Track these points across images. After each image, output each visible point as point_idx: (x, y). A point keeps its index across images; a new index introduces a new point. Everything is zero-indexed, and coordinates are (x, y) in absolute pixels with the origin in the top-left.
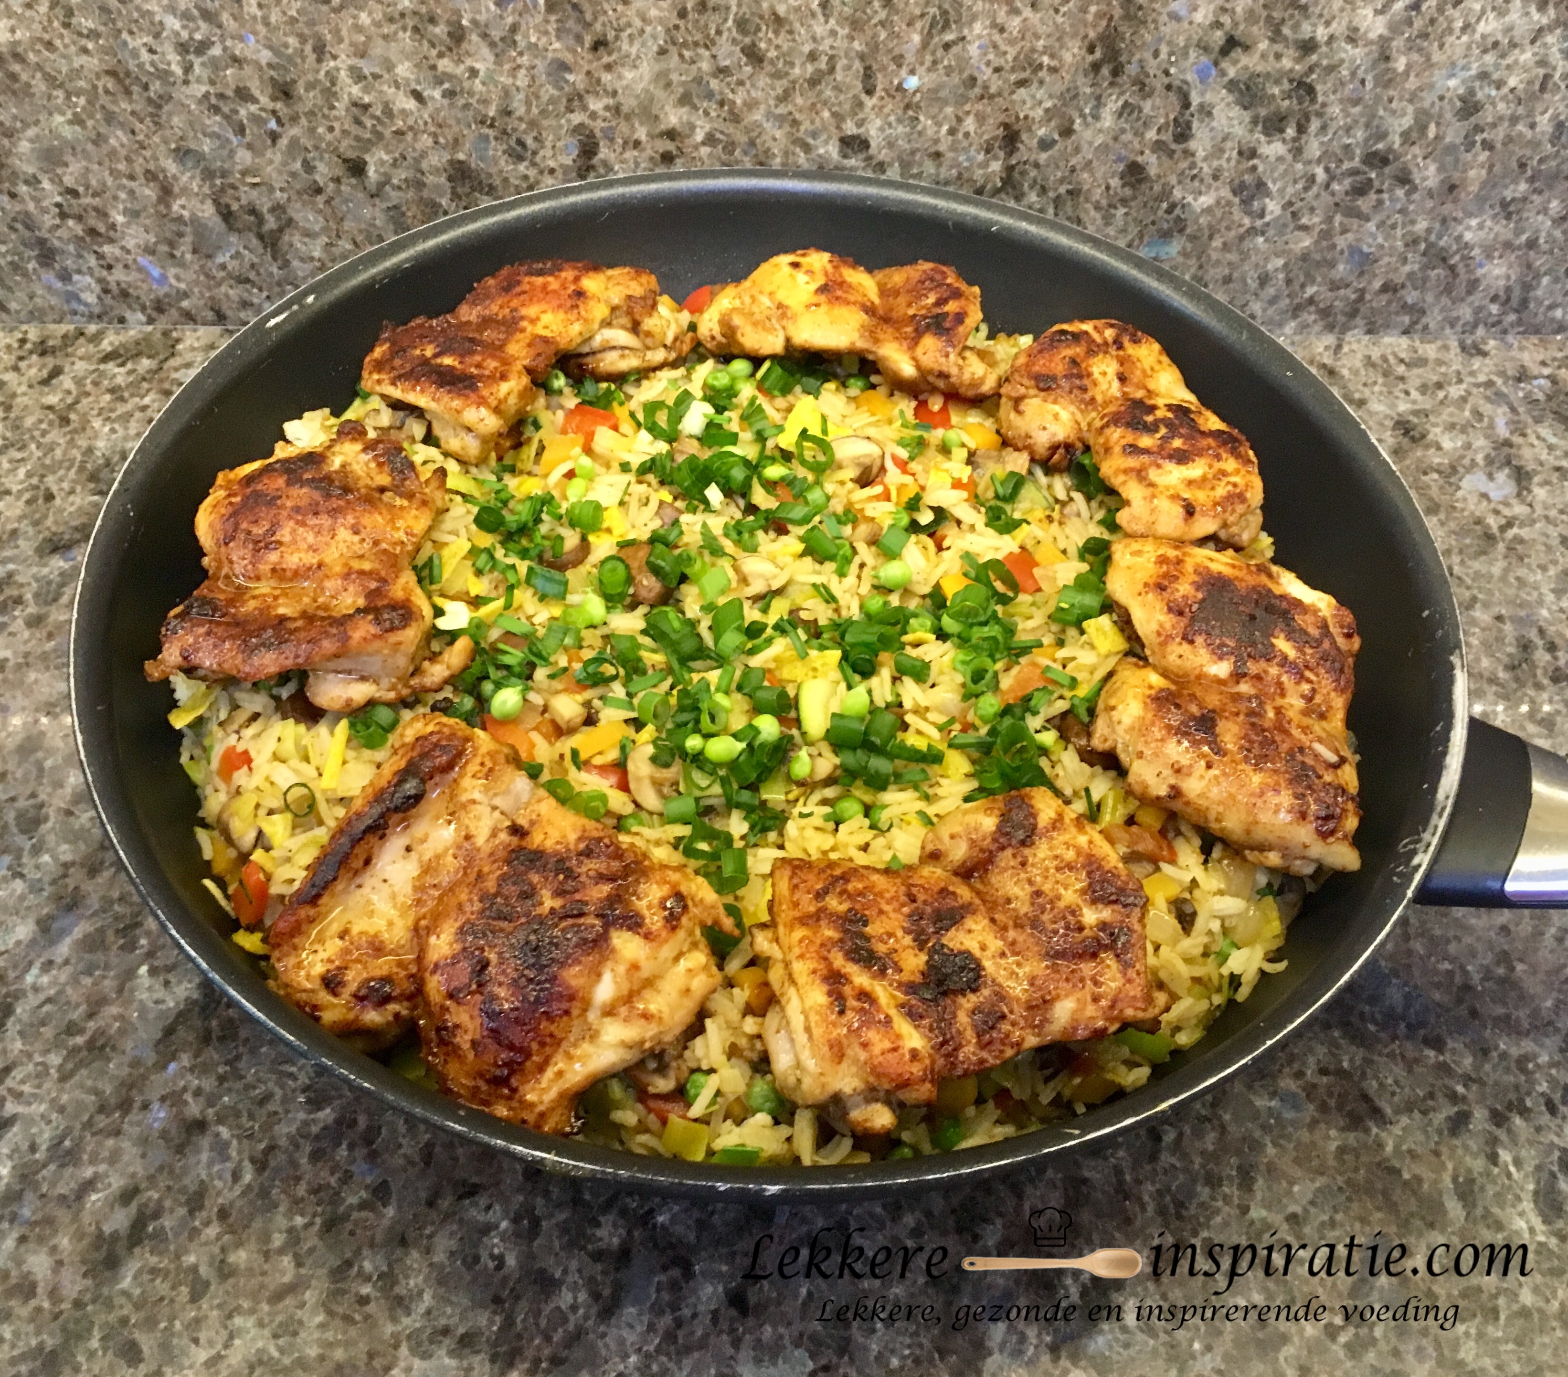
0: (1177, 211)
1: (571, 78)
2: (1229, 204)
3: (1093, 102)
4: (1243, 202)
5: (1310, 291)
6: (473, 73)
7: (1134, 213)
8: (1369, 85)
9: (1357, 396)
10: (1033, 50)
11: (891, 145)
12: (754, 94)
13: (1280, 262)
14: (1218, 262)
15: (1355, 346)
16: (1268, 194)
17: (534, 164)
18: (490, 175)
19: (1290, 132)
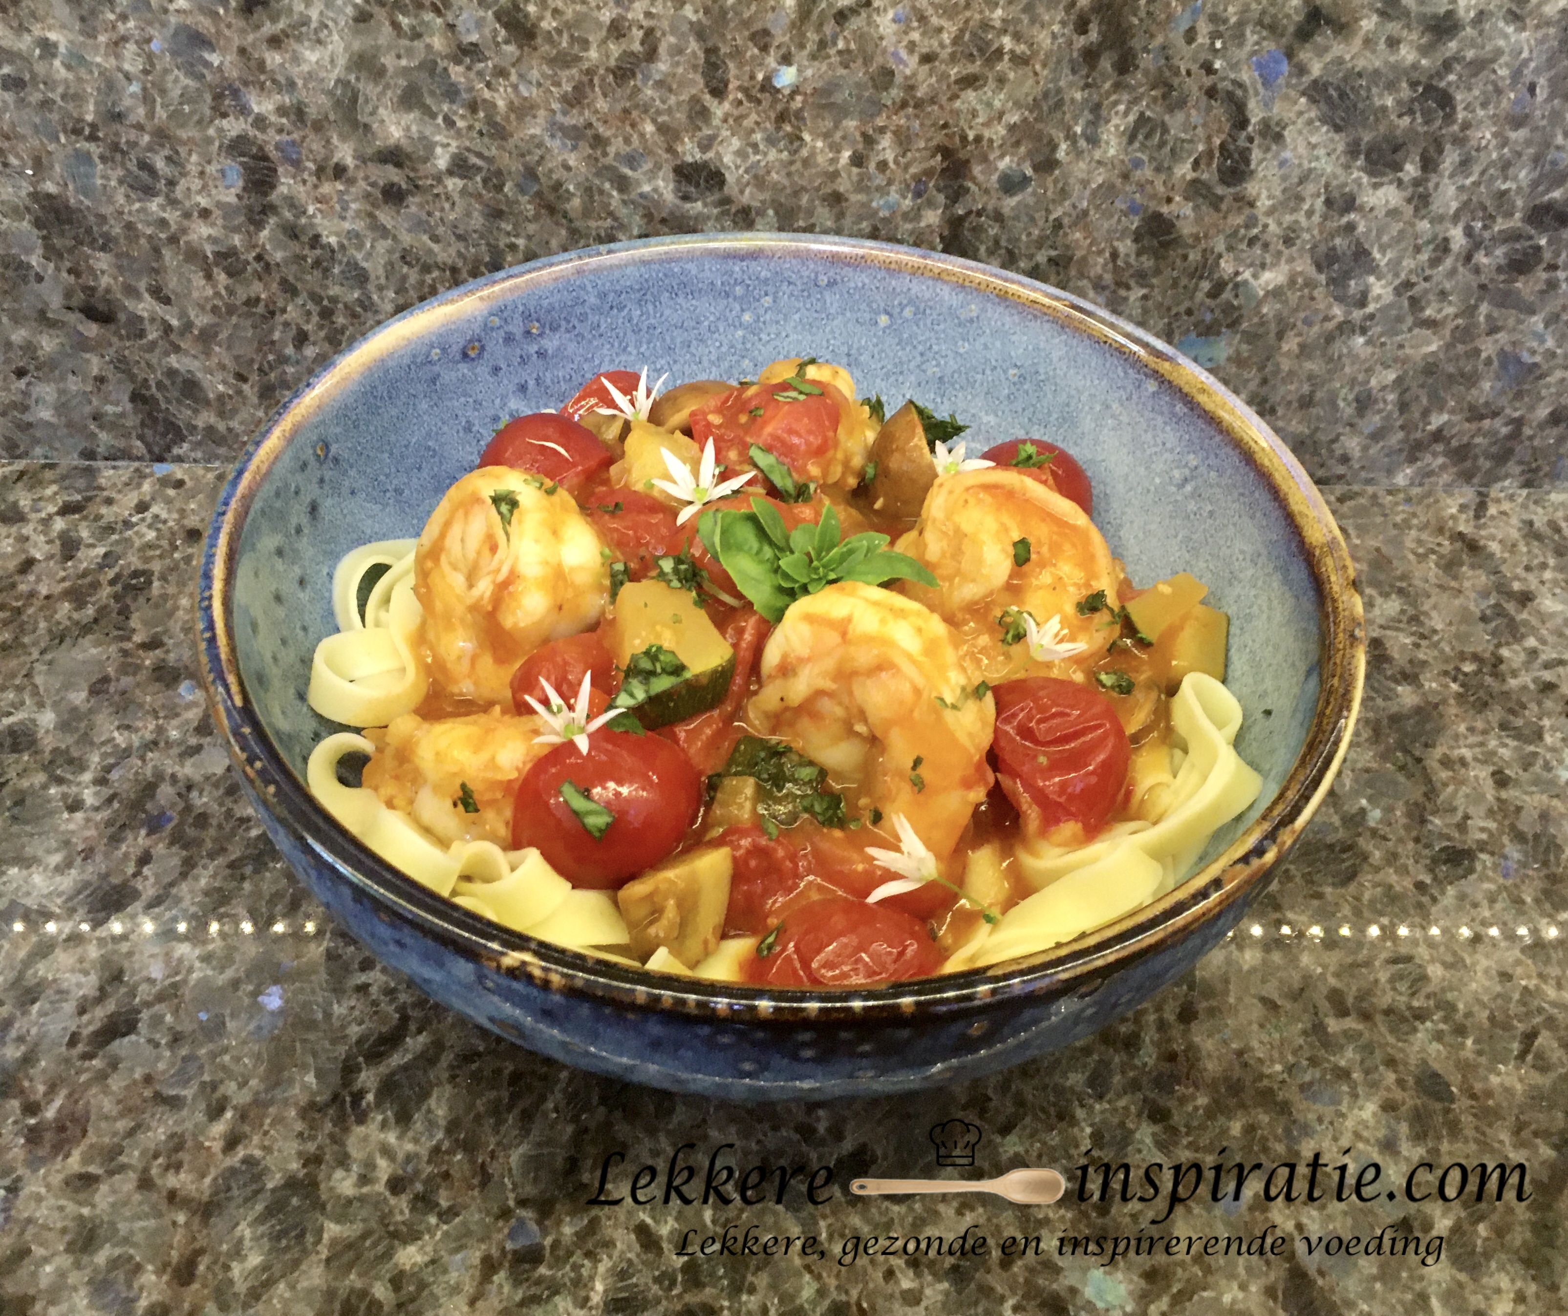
0: (1227, 295)
1: (215, 59)
2: (1310, 284)
3: (1087, 115)
4: (1331, 281)
5: (1437, 420)
6: (48, 48)
7: (1157, 294)
8: (1541, 94)
9: (1516, 586)
10: (985, 25)
11: (759, 182)
12: (524, 91)
13: (1391, 376)
14: (1291, 373)
15: (1506, 506)
16: (1373, 269)
17: (173, 202)
18: (103, 219)
19: (1411, 170)
